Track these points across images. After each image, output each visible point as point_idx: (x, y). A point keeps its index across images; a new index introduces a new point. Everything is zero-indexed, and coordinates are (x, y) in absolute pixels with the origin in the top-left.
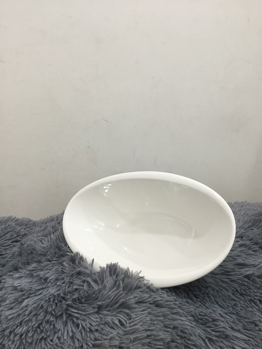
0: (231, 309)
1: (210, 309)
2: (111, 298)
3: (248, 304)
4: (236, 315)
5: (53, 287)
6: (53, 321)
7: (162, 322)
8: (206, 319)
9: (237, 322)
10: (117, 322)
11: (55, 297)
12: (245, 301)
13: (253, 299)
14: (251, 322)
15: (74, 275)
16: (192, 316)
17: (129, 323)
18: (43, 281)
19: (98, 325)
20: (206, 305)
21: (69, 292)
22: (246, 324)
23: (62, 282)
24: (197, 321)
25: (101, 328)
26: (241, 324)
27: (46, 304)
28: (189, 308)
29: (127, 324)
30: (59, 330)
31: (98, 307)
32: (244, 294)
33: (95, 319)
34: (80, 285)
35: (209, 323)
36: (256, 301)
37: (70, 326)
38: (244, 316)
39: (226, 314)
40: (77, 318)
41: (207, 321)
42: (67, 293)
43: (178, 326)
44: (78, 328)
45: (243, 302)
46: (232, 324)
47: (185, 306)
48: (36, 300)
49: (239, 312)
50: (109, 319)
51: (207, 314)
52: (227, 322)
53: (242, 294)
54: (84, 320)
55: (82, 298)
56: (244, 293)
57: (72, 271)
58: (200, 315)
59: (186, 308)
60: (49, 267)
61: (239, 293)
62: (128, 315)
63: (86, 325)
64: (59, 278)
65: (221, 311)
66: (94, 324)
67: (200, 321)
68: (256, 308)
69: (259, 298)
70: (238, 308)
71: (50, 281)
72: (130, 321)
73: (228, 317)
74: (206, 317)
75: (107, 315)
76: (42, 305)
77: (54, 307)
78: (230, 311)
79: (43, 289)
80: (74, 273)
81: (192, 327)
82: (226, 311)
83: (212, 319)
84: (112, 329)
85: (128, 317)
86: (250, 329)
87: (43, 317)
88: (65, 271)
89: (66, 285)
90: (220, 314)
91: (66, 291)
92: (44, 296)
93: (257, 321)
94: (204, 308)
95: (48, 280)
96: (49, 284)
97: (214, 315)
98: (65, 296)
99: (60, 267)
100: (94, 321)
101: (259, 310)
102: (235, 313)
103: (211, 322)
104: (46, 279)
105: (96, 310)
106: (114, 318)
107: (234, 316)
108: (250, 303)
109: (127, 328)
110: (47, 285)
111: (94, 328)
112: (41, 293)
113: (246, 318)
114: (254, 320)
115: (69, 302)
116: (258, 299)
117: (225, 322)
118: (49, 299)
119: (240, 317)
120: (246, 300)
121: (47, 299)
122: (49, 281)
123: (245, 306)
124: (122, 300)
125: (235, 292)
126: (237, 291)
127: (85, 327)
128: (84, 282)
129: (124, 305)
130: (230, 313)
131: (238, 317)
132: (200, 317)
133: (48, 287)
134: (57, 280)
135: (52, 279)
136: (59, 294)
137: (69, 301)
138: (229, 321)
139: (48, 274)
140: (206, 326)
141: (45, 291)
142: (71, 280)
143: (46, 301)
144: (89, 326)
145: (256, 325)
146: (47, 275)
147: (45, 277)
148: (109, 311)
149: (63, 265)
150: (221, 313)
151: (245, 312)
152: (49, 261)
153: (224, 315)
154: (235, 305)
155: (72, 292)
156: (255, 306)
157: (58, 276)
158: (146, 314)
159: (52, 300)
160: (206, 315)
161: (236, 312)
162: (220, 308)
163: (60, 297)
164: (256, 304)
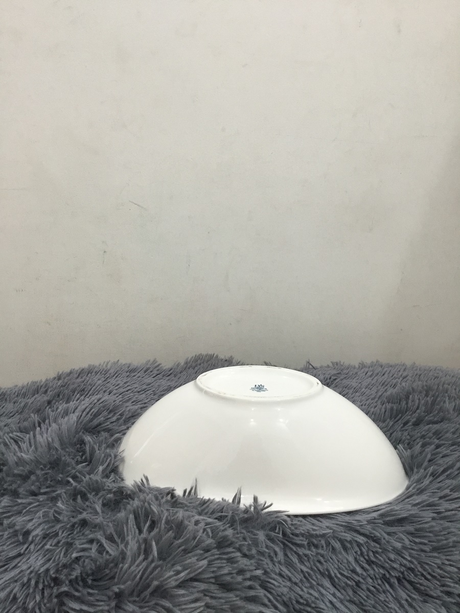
0: (351, 593)
1: (315, 591)
2: (135, 576)
3: (379, 585)
4: (357, 606)
5: (39, 552)
11: (40, 577)
12: (374, 577)
13: (388, 576)
15: (76, 526)
18: (21, 538)
21: (65, 566)
23: (53, 544)
27: (23, 593)
32: (373, 562)
34: (83, 550)
36: (392, 579)
39: (341, 602)
42: (60, 569)
45: (371, 580)
48: (6, 581)
49: (363, 602)
51: (310, 602)
53: (370, 562)
55: (88, 575)
56: (373, 559)
57: (73, 517)
58: (298, 602)
60: (33, 508)
61: (365, 559)
64: (50, 533)
65: (334, 595)
68: (392, 596)
69: (397, 575)
70: (362, 593)
71: (34, 538)
73: (343, 608)
76: (15, 595)
77: (38, 598)
78: (349, 596)
79: (19, 555)
80: (75, 523)
82: (342, 597)
88: (61, 518)
89: (61, 550)
90: (331, 602)
91: (61, 564)
92: (20, 573)
94: (306, 587)
95: (31, 537)
96: (32, 547)
97: (322, 605)
98: (58, 575)
99: (52, 509)
101: (397, 600)
102: (357, 602)
104: (27, 533)
108: (383, 583)
110: (27, 548)
112: (16, 565)
115: (64, 588)
116: (396, 577)
118: (29, 580)
120: (377, 576)
121: (25, 579)
122: (32, 539)
123: (374, 589)
125: (358, 558)
126: (362, 554)
128: (91, 541)
130: (349, 600)
133: (30, 552)
134: (45, 536)
135: (37, 535)
136: (48, 570)
137: (64, 585)
139: (31, 524)
141: (24, 560)
142: (69, 540)
143: (23, 585)
146: (30, 526)
147: (24, 530)
148: (135, 603)
150: (334, 600)
151: (373, 602)
152: (34, 494)
153: (338, 605)
155: (71, 564)
156: (391, 591)
157: (48, 529)
158: (202, 609)
159: (33, 582)
160: (308, 605)
161: (359, 601)
162: (333, 590)
163: (48, 578)
164: (391, 586)
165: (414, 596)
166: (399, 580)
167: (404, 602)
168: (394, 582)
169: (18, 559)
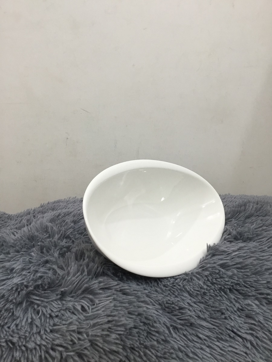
1: (179, 298)
2: (74, 283)
3: (218, 293)
4: (204, 304)
5: (19, 277)
6: (13, 309)
7: (127, 309)
8: (173, 307)
9: (205, 311)
10: (79, 308)
11: (19, 286)
12: (214, 290)
13: (223, 288)
14: (218, 311)
15: (41, 264)
16: (160, 304)
17: (92, 309)
18: (9, 272)
19: (59, 311)
20: (175, 293)
21: (32, 280)
22: (213, 313)
23: (27, 272)
24: (164, 310)
25: (61, 314)
26: (208, 313)
27: (8, 293)
28: (157, 297)
29: (89, 309)
30: (18, 318)
31: (61, 293)
32: (215, 283)
33: (56, 306)
34: (44, 273)
35: (176, 311)
36: (225, 290)
37: (30, 313)
38: (211, 305)
39: (195, 303)
40: (38, 305)
41: (173, 309)
42: (30, 281)
43: (142, 313)
44: (38, 315)
45: (212, 291)
46: (199, 313)
47: (153, 295)
49: (207, 301)
50: (70, 305)
52: (195, 311)
53: (213, 284)
54: (45, 307)
55: (45, 285)
57: (40, 260)
59: (154, 296)
60: (17, 258)
61: (210, 282)
62: (92, 300)
63: (46, 311)
64: (25, 268)
65: (191, 300)
66: (55, 310)
67: (167, 309)
68: (225, 297)
70: (207, 297)
71: (16, 271)
72: (93, 307)
73: (196, 306)
74: (173, 305)
75: (70, 301)
76: (4, 294)
77: (16, 295)
78: (199, 299)
80: (41, 262)
81: (158, 315)
82: (195, 300)
83: (179, 307)
84: (73, 315)
85: (91, 303)
86: (216, 317)
87: (3, 305)
88: (33, 261)
89: (31, 274)
90: (188, 303)
92: (7, 286)
93: (224, 309)
94: (173, 297)
95: (14, 271)
96: (15, 275)
97: (182, 304)
98: (28, 284)
99: (28, 257)
100: (56, 308)
101: (228, 299)
103: (178, 310)
104: (13, 269)
105: (59, 297)
106: (76, 304)
107: (202, 306)
108: (221, 292)
109: (89, 313)
110: (12, 275)
111: (55, 314)
112: (5, 283)
113: (213, 307)
114: (221, 309)
115: (31, 289)
116: (228, 288)
117: (192, 310)
118: (12, 288)
119: (208, 306)
120: (216, 289)
121: (10, 288)
123: (214, 295)
124: (86, 285)
125: (206, 282)
126: (208, 280)
127: (45, 313)
128: (50, 269)
129: (88, 291)
130: (199, 302)
131: (205, 306)
132: (167, 305)
133: (13, 277)
134: (23, 269)
135: (18, 269)
136: (22, 283)
137: (31, 287)
138: (197, 310)
140: (172, 314)
141: (10, 281)
142: (37, 269)
143: (8, 290)
144: (49, 312)
145: (223, 314)
146: (14, 266)
147: (11, 268)
148: (72, 297)
149: (31, 256)
150: (190, 302)
152: (18, 252)
154: (205, 294)
155: (36, 279)
157: (24, 266)
158: (111, 300)
159: (15, 289)
160: (173, 303)
161: (205, 302)
162: (189, 297)
163: (23, 286)
164: (225, 293)
165: (239, 297)
166: (230, 290)
167: (233, 300)
168: (227, 291)
169: (6, 281)
